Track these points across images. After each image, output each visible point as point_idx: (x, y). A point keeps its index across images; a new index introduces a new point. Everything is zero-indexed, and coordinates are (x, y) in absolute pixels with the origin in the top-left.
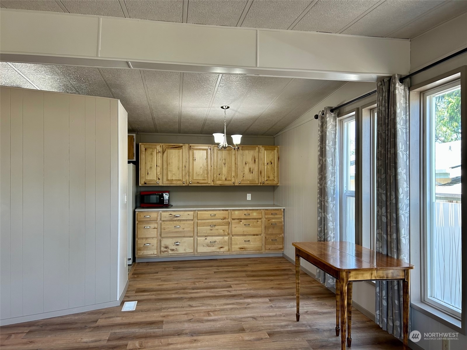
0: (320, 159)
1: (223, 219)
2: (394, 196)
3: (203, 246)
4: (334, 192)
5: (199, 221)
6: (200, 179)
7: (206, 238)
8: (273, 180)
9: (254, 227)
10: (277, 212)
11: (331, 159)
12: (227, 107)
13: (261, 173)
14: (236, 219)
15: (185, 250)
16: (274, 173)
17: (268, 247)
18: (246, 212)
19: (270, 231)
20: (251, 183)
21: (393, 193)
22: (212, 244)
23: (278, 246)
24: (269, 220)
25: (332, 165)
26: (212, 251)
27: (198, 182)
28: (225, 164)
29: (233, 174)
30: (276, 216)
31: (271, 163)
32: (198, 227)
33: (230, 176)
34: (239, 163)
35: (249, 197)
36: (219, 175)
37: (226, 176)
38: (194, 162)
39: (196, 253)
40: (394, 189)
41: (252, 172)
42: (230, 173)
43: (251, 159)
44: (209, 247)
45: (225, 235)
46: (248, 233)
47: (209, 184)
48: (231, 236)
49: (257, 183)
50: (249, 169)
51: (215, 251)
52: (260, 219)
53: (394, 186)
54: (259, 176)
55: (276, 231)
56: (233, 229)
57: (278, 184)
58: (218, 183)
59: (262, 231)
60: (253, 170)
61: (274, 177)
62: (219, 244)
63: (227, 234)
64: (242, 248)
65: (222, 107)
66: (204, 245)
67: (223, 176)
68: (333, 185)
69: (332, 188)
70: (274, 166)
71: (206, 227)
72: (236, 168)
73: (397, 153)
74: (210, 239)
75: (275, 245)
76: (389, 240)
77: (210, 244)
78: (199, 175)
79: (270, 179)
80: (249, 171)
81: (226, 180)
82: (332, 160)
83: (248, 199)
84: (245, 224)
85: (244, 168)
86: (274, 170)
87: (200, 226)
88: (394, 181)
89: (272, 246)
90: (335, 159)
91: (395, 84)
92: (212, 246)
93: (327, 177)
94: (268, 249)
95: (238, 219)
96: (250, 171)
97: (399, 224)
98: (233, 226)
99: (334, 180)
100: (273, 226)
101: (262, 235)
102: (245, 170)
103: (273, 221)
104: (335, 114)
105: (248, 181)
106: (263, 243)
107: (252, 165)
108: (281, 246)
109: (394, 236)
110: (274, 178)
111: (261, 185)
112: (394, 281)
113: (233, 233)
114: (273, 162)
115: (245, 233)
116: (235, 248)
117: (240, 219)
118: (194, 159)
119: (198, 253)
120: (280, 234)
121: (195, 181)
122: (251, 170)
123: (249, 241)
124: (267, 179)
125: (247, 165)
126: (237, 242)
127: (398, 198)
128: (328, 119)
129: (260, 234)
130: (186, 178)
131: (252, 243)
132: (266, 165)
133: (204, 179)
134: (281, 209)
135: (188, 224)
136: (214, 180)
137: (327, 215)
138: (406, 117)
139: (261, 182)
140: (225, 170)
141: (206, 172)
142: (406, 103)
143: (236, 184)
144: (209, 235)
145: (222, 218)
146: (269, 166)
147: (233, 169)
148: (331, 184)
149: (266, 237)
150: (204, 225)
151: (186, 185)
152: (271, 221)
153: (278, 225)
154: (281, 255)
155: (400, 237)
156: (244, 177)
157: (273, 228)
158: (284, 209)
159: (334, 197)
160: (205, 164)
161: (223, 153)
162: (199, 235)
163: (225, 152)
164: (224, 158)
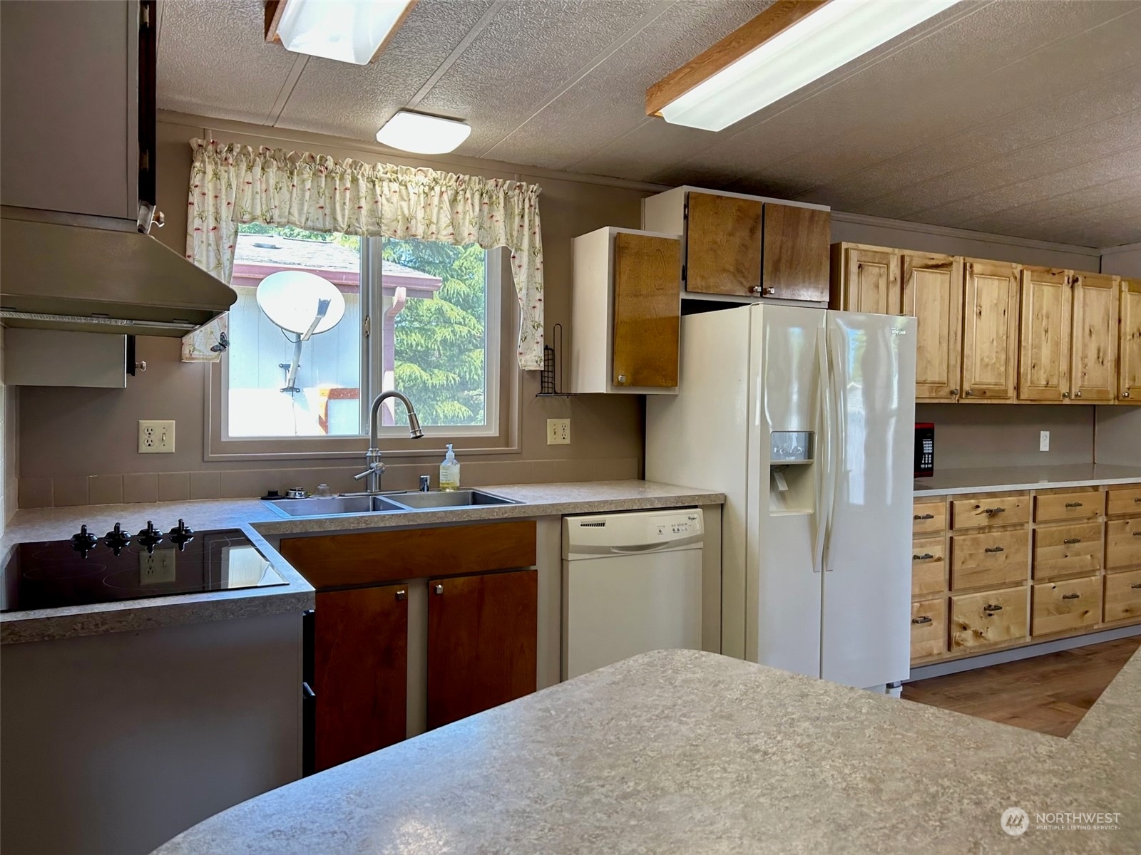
1: (1093, 519)
3: (1046, 612)
5: (1038, 528)
6: (989, 380)
7: (1053, 585)
13: (1118, 363)
14: (1117, 516)
15: (1008, 629)
18: (1138, 493)
20: (1099, 397)
22: (1065, 604)
27: (984, 393)
28: (1047, 331)
29: (1063, 367)
31: (1140, 334)
32: (1037, 550)
33: (1056, 372)
34: (1077, 331)
35: (1045, 440)
36: (1033, 367)
37: (1048, 371)
38: (977, 320)
39: (1028, 639)
41: (1102, 363)
42: (1057, 364)
43: (1101, 317)
44: (1060, 613)
45: (1094, 571)
46: (1138, 562)
47: (1008, 398)
48: (1105, 573)
49: (1110, 397)
50: (1096, 352)
54: (1114, 376)
56: (1109, 547)
58: (1029, 395)
60: (1104, 353)
62: (1081, 600)
64: (1128, 610)
66: (1050, 608)
67: (1042, 371)
71: (1054, 548)
72: (1070, 346)
74: (1061, 589)
77: (1062, 603)
78: (987, 365)
79: (1136, 384)
80: (1096, 356)
81: (1047, 383)
83: (1042, 449)
84: (1134, 531)
85: (1085, 346)
87: (1040, 546)
92: (1068, 609)
95: (1121, 516)
96: (1098, 358)
102: (1089, 353)
105: (1094, 392)
107: (1102, 339)
111: (1118, 404)
113: (1109, 565)
115: (1133, 562)
116: (1116, 610)
117: (1125, 517)
118: (977, 310)
119: (1033, 637)
121: (977, 386)
122: (1101, 354)
124: (1131, 383)
125: (1093, 336)
126: (1117, 591)
132: (1129, 340)
133: (998, 381)
135: (1017, 540)
136: (1018, 384)
139: (1117, 393)
140: (1046, 353)
141: (1002, 356)
144: (1061, 573)
145: (1089, 514)
146: (1136, 344)
147: (1064, 349)
150: (1051, 539)
156: (1086, 376)
160: (1002, 329)
161: (1045, 293)
162: (1038, 574)
163: (1048, 290)
164: (1044, 312)
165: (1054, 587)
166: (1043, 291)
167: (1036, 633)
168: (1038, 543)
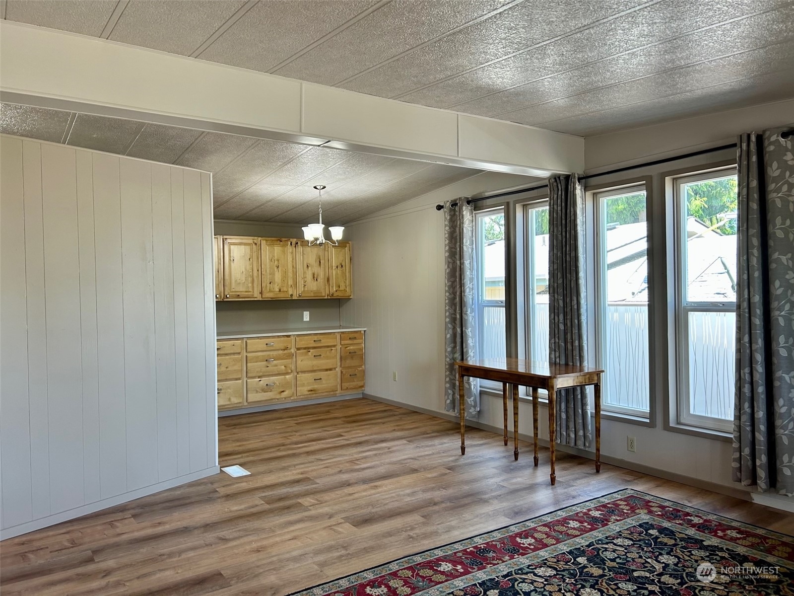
0: (448, 261)
1: (284, 350)
2: (575, 301)
3: (255, 392)
4: (472, 302)
5: (249, 355)
6: (241, 290)
7: (260, 379)
8: (345, 291)
9: (327, 358)
10: (356, 335)
11: (468, 262)
12: (322, 187)
13: (328, 280)
14: (302, 348)
15: (230, 399)
16: (346, 280)
17: (345, 385)
18: (316, 338)
19: (349, 362)
20: (316, 295)
21: (575, 298)
22: (268, 388)
23: (357, 383)
24: (346, 347)
25: (470, 269)
26: (269, 398)
27: (239, 296)
28: (278, 267)
29: (290, 282)
30: (355, 341)
31: (342, 266)
32: (249, 364)
33: (286, 285)
34: (299, 266)
35: (306, 316)
36: (270, 283)
37: (280, 285)
38: (232, 264)
39: (246, 404)
40: (575, 294)
41: (317, 280)
42: (286, 281)
43: (314, 259)
44: (265, 392)
45: (287, 373)
46: (318, 368)
47: (256, 298)
48: (296, 374)
49: (323, 295)
50: (312, 275)
51: (274, 397)
52: (334, 346)
53: (575, 291)
54: (325, 285)
55: (355, 362)
56: (299, 362)
57: (351, 296)
58: (268, 295)
59: (337, 364)
60: (318, 275)
61: (346, 286)
62: (279, 386)
63: (290, 371)
64: (312, 391)
65: (315, 187)
66: (258, 390)
67: (276, 285)
68: (471, 294)
69: (470, 297)
70: (346, 270)
71: (260, 363)
72: (295, 273)
73: (578, 257)
74: (265, 381)
75: (354, 381)
76: (569, 348)
77: (266, 388)
78: (240, 283)
79: (341, 289)
80: (312, 277)
81: (280, 290)
82: (470, 263)
83: (305, 320)
84: (314, 354)
85: (304, 273)
86: (346, 276)
87: (251, 363)
88: (575, 286)
89: (351, 383)
90: (473, 262)
91: (575, 184)
92: (270, 390)
93: (465, 284)
94: (345, 388)
95: (305, 348)
96: (314, 278)
97: (581, 330)
98: (299, 359)
99: (473, 288)
100: (352, 354)
101: (337, 369)
102: (307, 276)
103: (351, 348)
104: (471, 206)
105: (312, 293)
106: (339, 380)
107: (316, 269)
108: (361, 384)
109: (577, 343)
110: (346, 288)
111: (329, 298)
112: (576, 388)
113: (298, 370)
114: (343, 264)
115: (315, 369)
116: (303, 390)
117: (308, 349)
118: (232, 259)
119: (248, 403)
120: (360, 366)
121: (234, 293)
122: (315, 276)
123: (321, 379)
124: (337, 289)
125: (310, 268)
126: (304, 382)
127: (580, 303)
128: (464, 213)
129: (335, 369)
130: (220, 289)
131: (324, 382)
132: (335, 269)
133: (247, 290)
134: (361, 331)
135: (233, 360)
136: (262, 291)
137: (466, 330)
138: (583, 219)
139: (328, 293)
140: (278, 277)
141: (250, 279)
142: (583, 204)
143: (294, 298)
144: (264, 374)
145: (283, 348)
146: (339, 271)
147: (290, 274)
148: (470, 292)
149: (342, 372)
150: (257, 359)
151: (220, 300)
152: (349, 348)
153: (359, 353)
154: (361, 396)
155: (582, 343)
156: (306, 286)
157: (352, 358)
158: (365, 331)
159: (473, 308)
160: (249, 267)
161: (276, 250)
162: (249, 375)
163: (277, 249)
164: (276, 258)
165: (260, 381)
166: (274, 249)
167: (249, 401)
168: (248, 362)
